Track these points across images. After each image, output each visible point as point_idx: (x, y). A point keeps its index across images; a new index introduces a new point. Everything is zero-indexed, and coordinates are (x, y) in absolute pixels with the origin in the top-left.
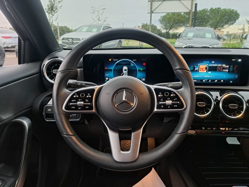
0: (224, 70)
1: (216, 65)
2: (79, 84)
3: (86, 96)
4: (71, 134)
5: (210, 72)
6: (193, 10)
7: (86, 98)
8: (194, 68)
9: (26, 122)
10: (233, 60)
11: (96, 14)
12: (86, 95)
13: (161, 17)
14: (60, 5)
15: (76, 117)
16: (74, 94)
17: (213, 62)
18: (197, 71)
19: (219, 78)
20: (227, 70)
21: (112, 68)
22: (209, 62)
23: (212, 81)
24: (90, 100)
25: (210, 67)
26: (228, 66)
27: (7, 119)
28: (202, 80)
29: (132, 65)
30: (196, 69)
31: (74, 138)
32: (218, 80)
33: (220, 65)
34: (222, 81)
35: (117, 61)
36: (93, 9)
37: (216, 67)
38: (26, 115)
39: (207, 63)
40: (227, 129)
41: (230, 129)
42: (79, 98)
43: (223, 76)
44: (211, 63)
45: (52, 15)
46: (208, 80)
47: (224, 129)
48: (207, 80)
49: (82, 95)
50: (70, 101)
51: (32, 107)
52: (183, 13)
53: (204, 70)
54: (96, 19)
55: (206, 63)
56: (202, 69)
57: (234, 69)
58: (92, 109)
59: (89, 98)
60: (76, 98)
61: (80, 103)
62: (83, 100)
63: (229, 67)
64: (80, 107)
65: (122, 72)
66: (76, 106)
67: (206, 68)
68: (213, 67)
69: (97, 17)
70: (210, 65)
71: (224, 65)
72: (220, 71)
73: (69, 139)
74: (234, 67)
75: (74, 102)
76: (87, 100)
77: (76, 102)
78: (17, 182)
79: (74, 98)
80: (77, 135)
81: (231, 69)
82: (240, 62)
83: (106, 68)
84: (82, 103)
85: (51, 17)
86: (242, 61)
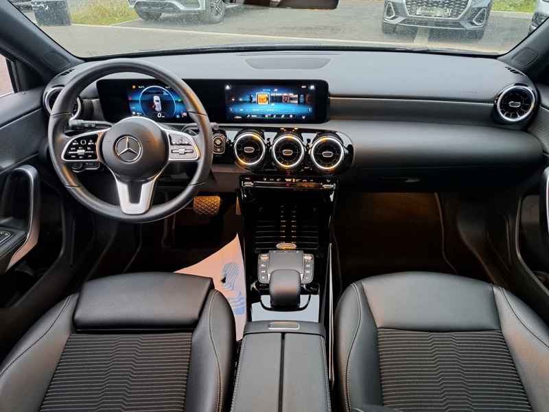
0: (292, 101)
1: (280, 94)
2: (86, 126)
3: (87, 143)
4: (74, 184)
5: (273, 104)
7: (87, 145)
8: (251, 98)
9: (31, 172)
10: (303, 87)
12: (88, 141)
15: (94, 166)
16: (73, 141)
17: (276, 90)
18: (255, 102)
19: (287, 112)
20: (297, 102)
21: (139, 98)
22: (269, 90)
23: (277, 116)
24: (93, 147)
25: (272, 97)
26: (297, 96)
27: (8, 167)
28: (264, 116)
29: (165, 94)
30: (254, 100)
31: (78, 189)
32: (286, 116)
33: (286, 94)
34: (291, 116)
35: (143, 89)
37: (281, 97)
38: (30, 163)
39: (268, 92)
40: (294, 180)
41: (297, 180)
42: (80, 145)
43: (291, 109)
44: (272, 91)
46: (272, 116)
47: (290, 180)
48: (270, 115)
49: (83, 142)
50: (69, 149)
51: (37, 152)
53: (265, 102)
55: (266, 91)
56: (262, 99)
57: (305, 99)
58: (96, 158)
59: (92, 145)
60: (75, 146)
61: (81, 152)
62: (85, 147)
63: (299, 96)
64: (81, 156)
65: (153, 104)
66: (76, 155)
67: (268, 99)
68: (276, 97)
70: (272, 95)
71: (291, 95)
72: (286, 102)
73: (73, 191)
74: (305, 97)
75: (73, 151)
76: (89, 148)
77: (76, 150)
78: (28, 235)
79: (74, 146)
80: (83, 187)
81: (302, 100)
82: (312, 91)
83: (130, 99)
84: (84, 151)
86: (316, 88)
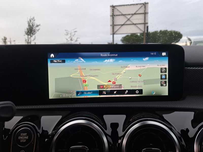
6: (146, 32)
11: (69, 35)
13: (123, 38)
14: (37, 28)
36: (67, 32)
45: (31, 36)
52: (139, 34)
54: (69, 39)
69: (70, 38)
85: (29, 38)
